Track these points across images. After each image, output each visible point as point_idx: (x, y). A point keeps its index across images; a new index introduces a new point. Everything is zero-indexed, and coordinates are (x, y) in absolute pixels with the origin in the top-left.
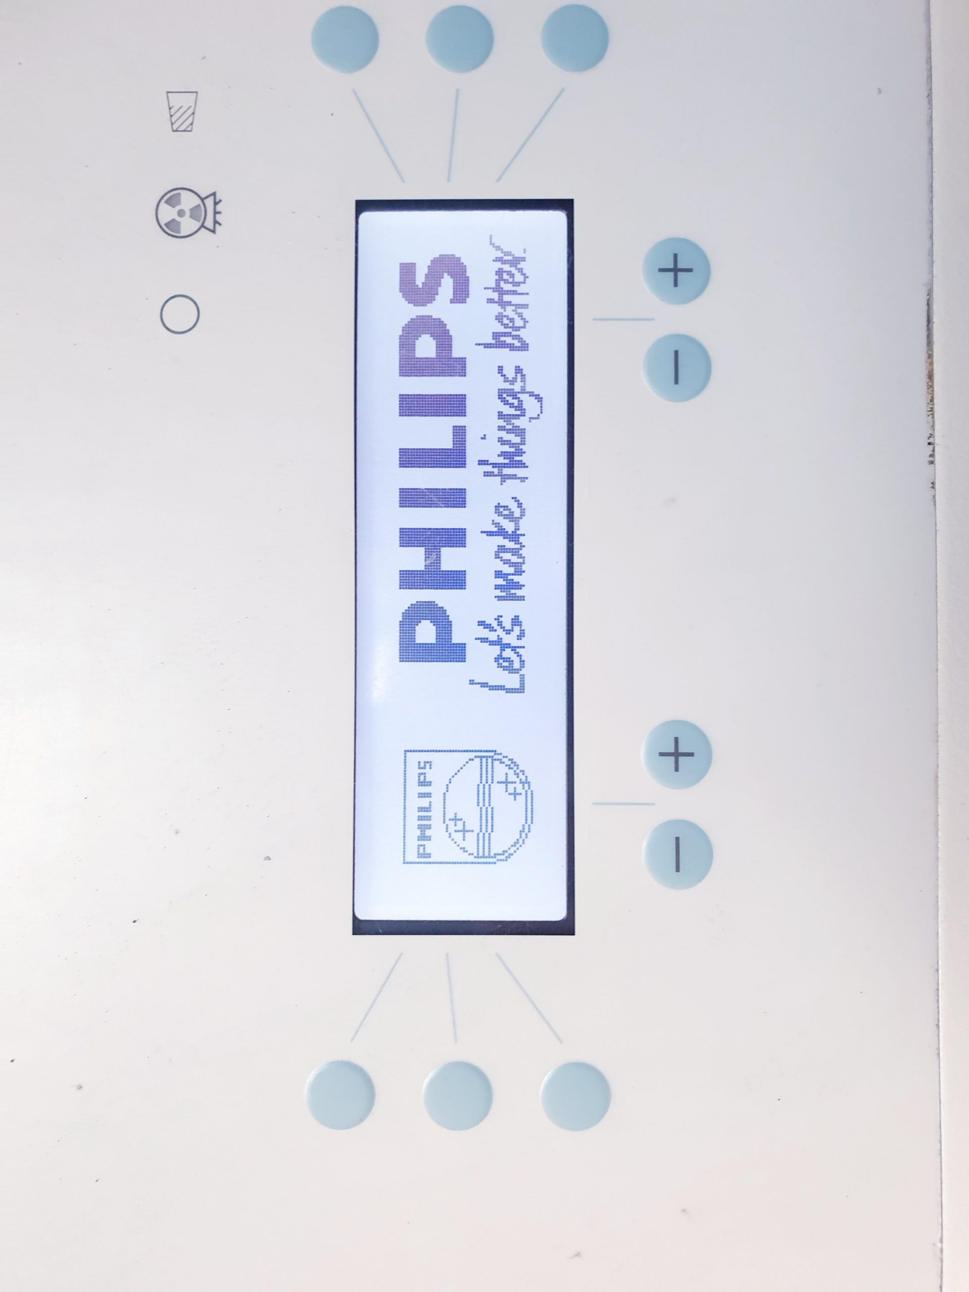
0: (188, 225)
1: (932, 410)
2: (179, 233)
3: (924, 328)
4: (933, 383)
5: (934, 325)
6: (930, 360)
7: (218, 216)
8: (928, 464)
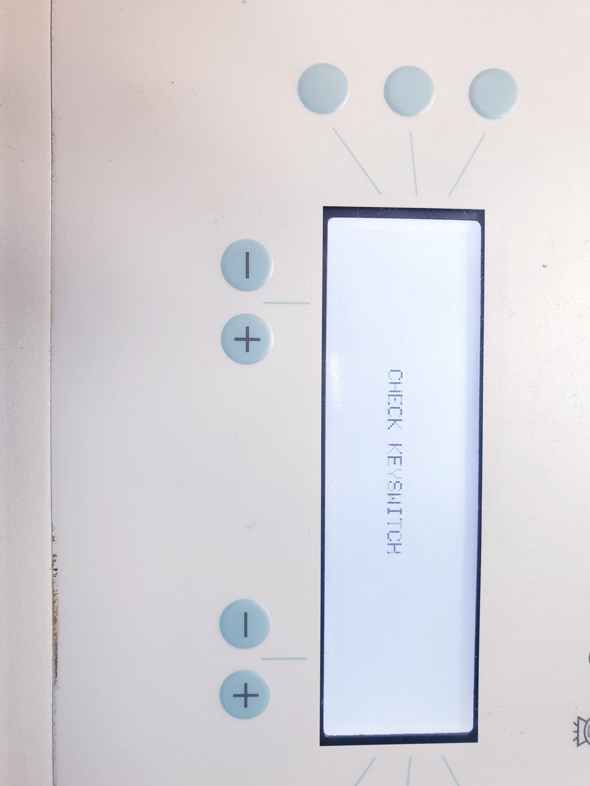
1: (54, 595)
3: (59, 656)
4: (53, 615)
5: (52, 659)
6: (55, 632)
7: (576, 730)
8: (57, 555)
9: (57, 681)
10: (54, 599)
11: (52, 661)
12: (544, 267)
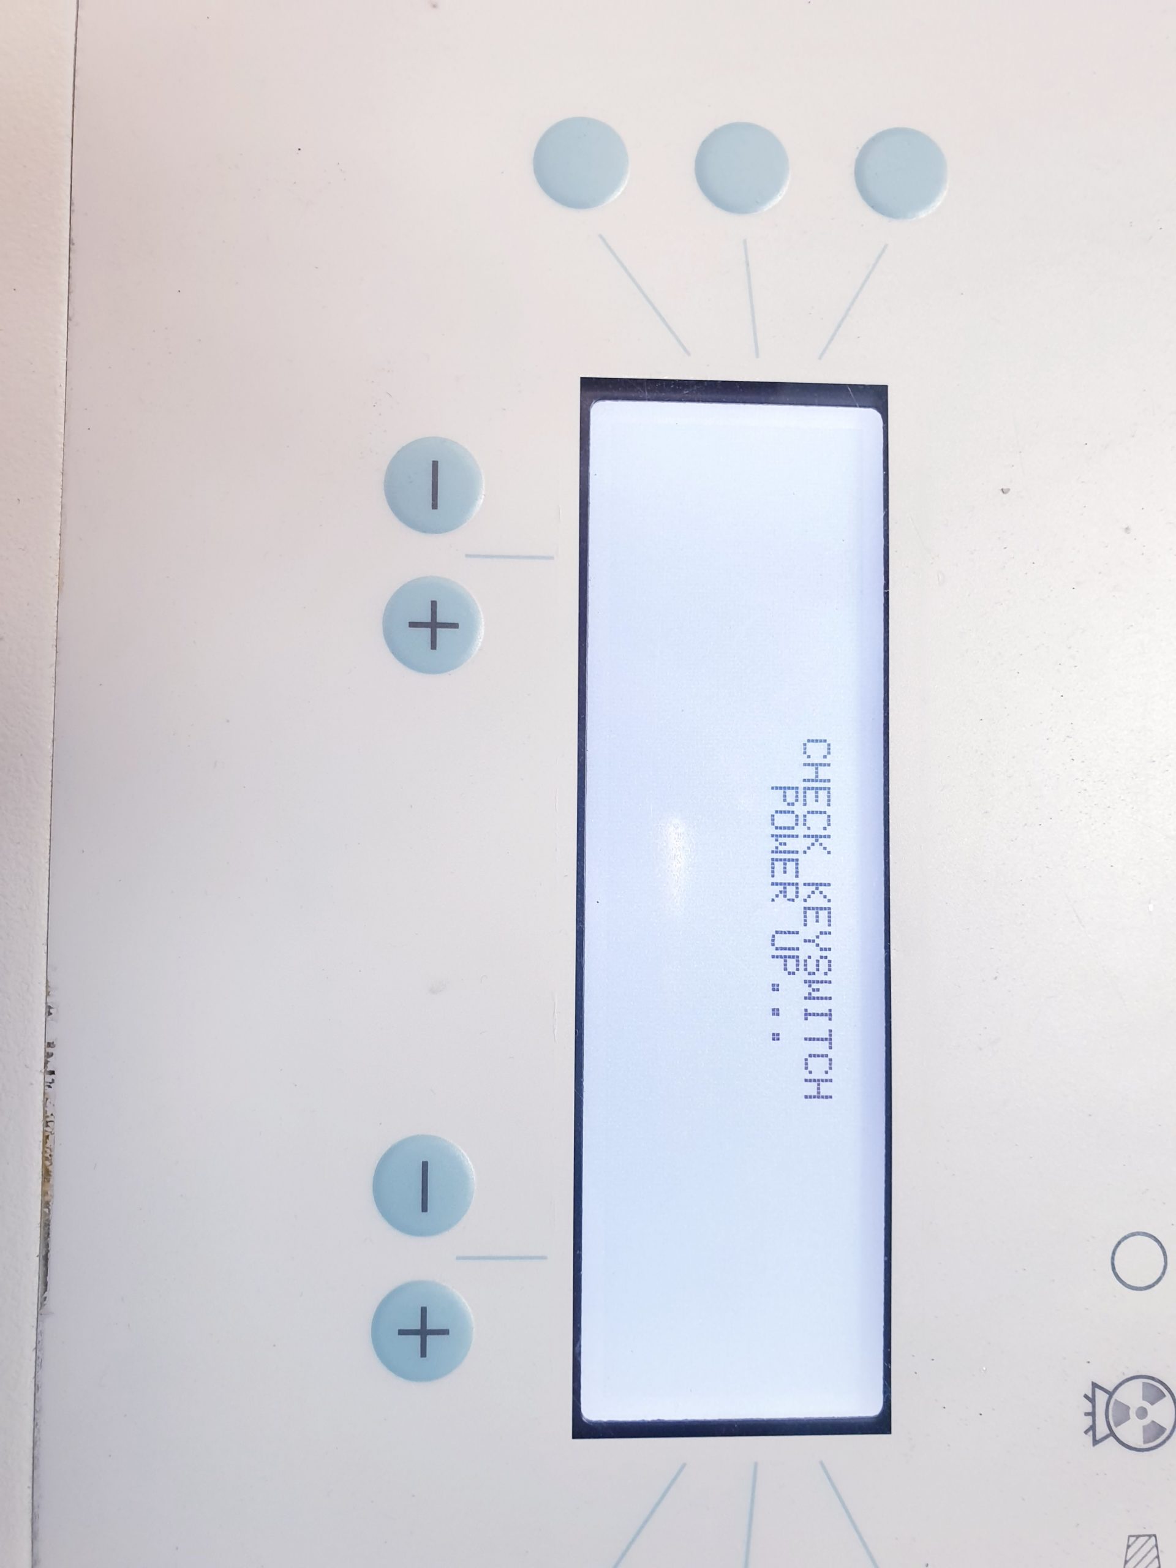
0: (1132, 1396)
1: (46, 1124)
2: (1144, 1383)
3: (52, 1247)
4: (43, 1164)
5: (38, 1253)
6: (47, 1198)
7: (1090, 1410)
8: (55, 1043)
9: (47, 1299)
10: (46, 1131)
11: (38, 1258)
12: (1003, 492)
